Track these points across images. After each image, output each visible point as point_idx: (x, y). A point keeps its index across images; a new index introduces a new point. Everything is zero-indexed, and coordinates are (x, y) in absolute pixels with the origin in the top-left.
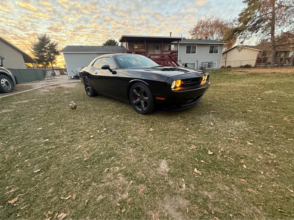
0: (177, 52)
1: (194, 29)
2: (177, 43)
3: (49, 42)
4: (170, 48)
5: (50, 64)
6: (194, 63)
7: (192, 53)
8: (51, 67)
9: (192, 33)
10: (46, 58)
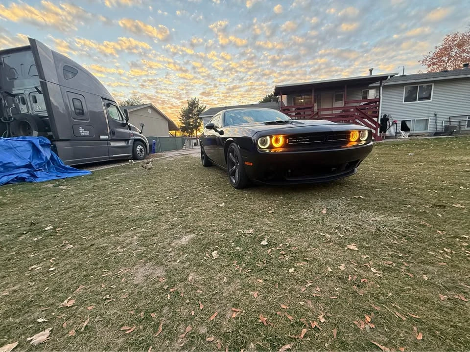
0: (376, 101)
1: (436, 54)
2: (379, 85)
3: (197, 106)
4: (365, 95)
5: (195, 132)
6: (427, 120)
7: (420, 99)
8: (195, 135)
9: (430, 63)
10: (192, 125)
